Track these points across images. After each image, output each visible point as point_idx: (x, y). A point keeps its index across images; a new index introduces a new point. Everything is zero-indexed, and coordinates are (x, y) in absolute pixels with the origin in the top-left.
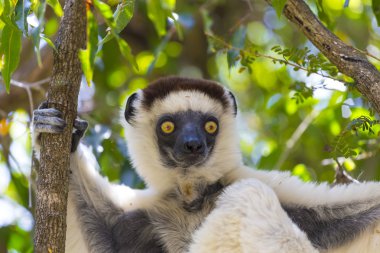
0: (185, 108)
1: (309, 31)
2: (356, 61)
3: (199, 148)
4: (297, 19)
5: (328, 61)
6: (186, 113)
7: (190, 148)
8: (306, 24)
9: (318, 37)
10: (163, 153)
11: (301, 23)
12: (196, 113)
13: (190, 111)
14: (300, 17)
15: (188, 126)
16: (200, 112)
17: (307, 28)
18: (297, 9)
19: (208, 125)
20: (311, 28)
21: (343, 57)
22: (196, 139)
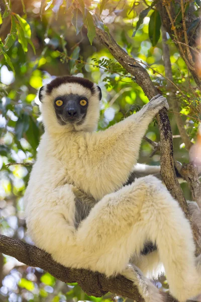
0: (69, 93)
1: (112, 50)
2: (136, 67)
3: (74, 113)
4: (106, 43)
5: (122, 67)
6: (69, 95)
7: (70, 114)
8: (111, 46)
9: (117, 54)
10: (58, 118)
11: (108, 45)
12: (75, 95)
13: (71, 94)
14: (107, 42)
15: (70, 102)
16: (77, 95)
17: (111, 48)
18: (106, 38)
19: (81, 102)
20: (113, 48)
21: (129, 65)
22: (73, 109)
